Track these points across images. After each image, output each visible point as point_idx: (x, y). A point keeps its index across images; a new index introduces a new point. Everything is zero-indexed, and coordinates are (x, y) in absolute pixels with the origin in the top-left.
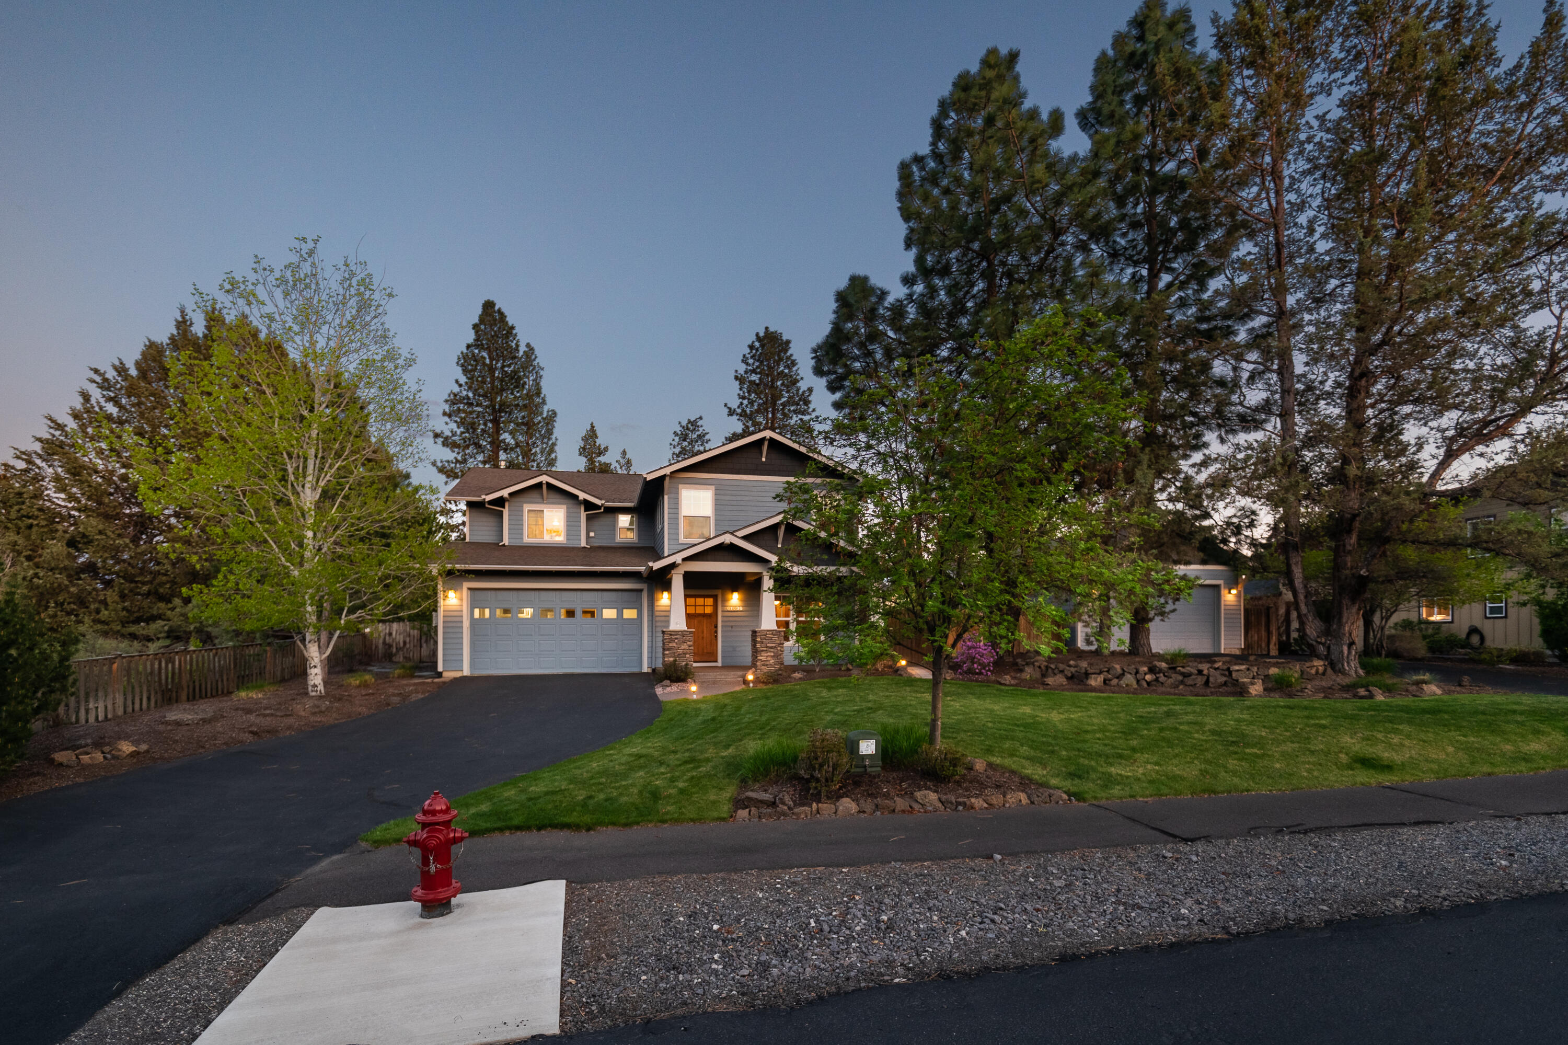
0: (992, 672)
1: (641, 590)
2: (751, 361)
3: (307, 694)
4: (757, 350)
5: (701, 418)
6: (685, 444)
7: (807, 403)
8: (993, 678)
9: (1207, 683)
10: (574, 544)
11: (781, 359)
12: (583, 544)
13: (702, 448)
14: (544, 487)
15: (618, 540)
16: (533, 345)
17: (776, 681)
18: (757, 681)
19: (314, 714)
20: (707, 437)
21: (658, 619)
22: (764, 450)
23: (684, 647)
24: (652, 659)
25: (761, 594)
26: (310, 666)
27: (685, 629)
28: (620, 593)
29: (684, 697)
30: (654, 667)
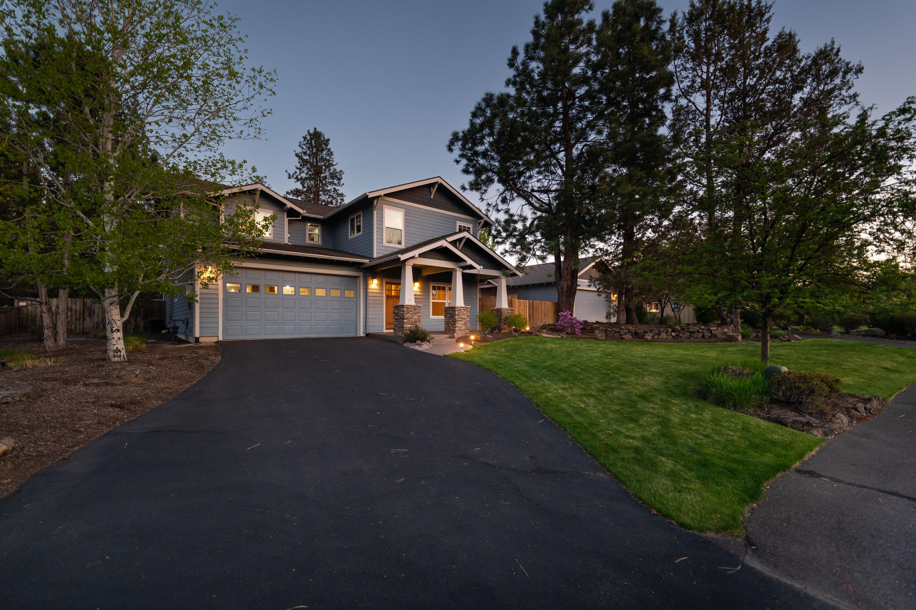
1: (358, 277)
2: (304, 147)
3: (108, 360)
4: (308, 141)
9: (703, 336)
10: (279, 241)
12: (286, 241)
14: (259, 193)
15: (308, 241)
21: (369, 298)
22: (434, 191)
23: (416, 317)
24: (365, 326)
25: (452, 287)
26: (112, 330)
27: (415, 304)
28: (342, 278)
29: (455, 352)
30: (367, 333)
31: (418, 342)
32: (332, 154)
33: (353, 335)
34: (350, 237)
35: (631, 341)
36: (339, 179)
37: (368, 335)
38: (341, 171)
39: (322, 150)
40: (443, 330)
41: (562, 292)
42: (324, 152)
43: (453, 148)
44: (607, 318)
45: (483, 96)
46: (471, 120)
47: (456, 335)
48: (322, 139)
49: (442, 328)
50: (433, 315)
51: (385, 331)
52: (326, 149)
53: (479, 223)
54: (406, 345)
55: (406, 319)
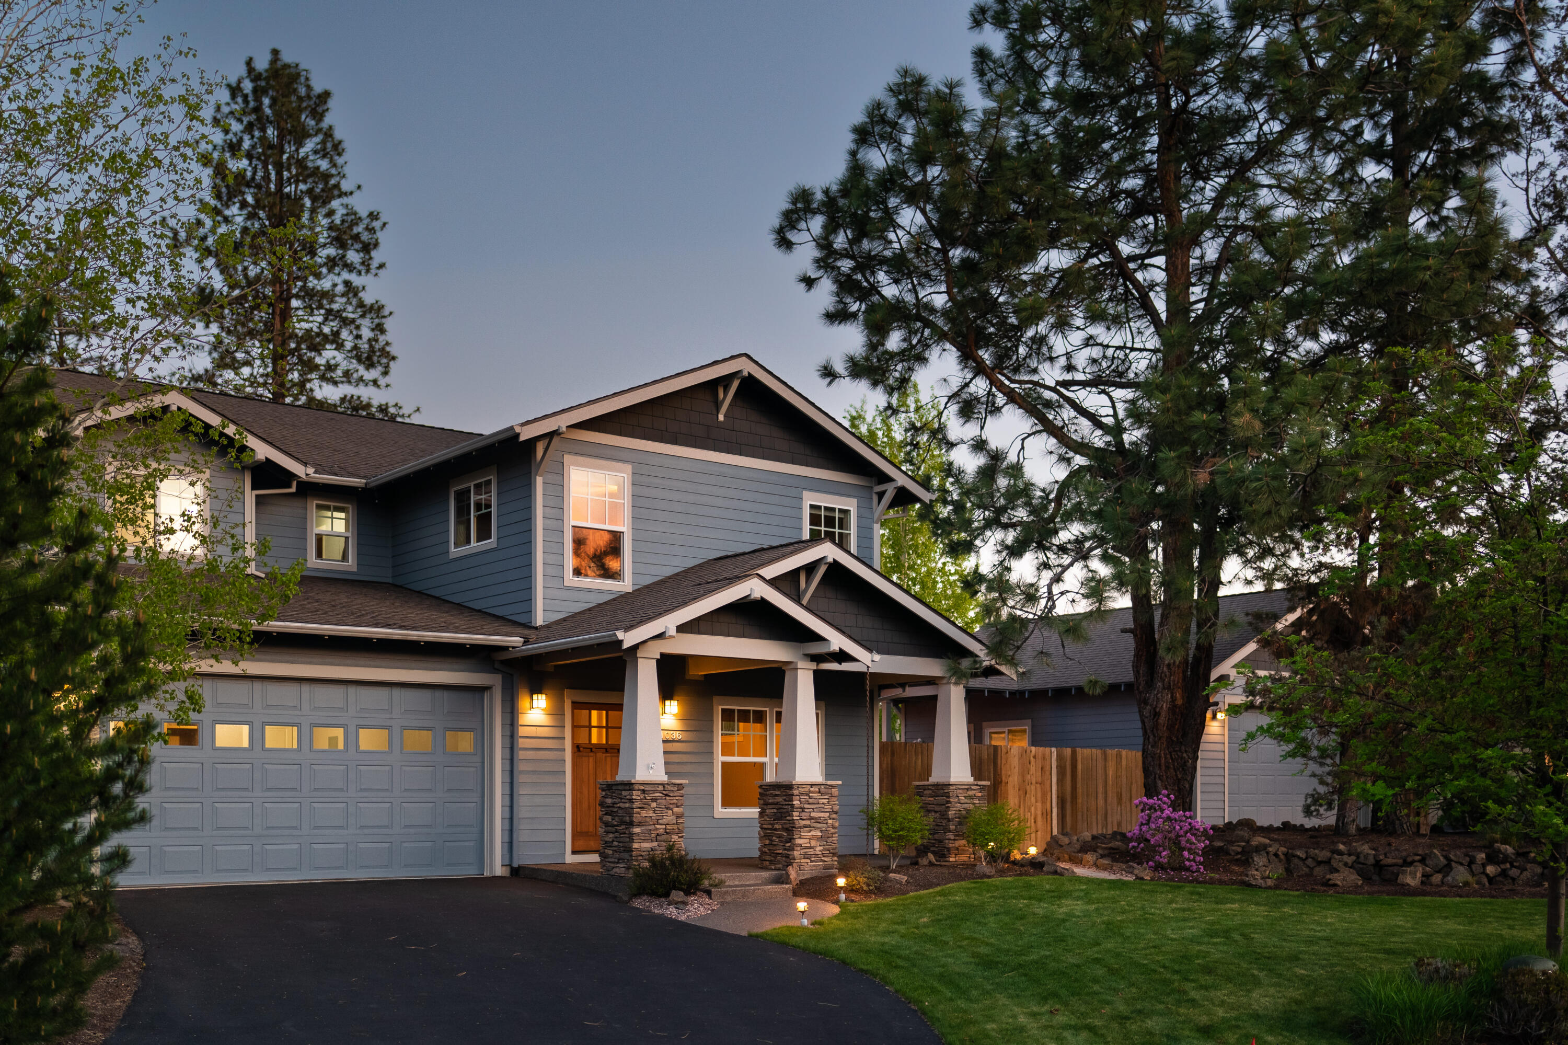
1: (485, 689)
2: (234, 124)
4: (249, 99)
11: (306, 132)
15: (312, 562)
17: (878, 889)
21: (522, 755)
22: (727, 398)
23: (669, 817)
24: (510, 845)
25: (784, 710)
27: (665, 778)
28: (438, 694)
29: (784, 924)
30: (515, 865)
31: (677, 895)
32: (338, 148)
33: (470, 872)
34: (455, 551)
35: (1356, 890)
36: (367, 248)
37: (517, 872)
38: (373, 216)
39: (301, 136)
40: (757, 854)
41: (1156, 726)
42: (310, 145)
43: (792, 236)
44: (1308, 812)
45: (893, 78)
46: (853, 154)
47: (793, 873)
48: (303, 91)
49: (752, 848)
50: (725, 804)
51: (570, 858)
52: (319, 131)
53: (881, 495)
54: (638, 903)
55: (640, 824)
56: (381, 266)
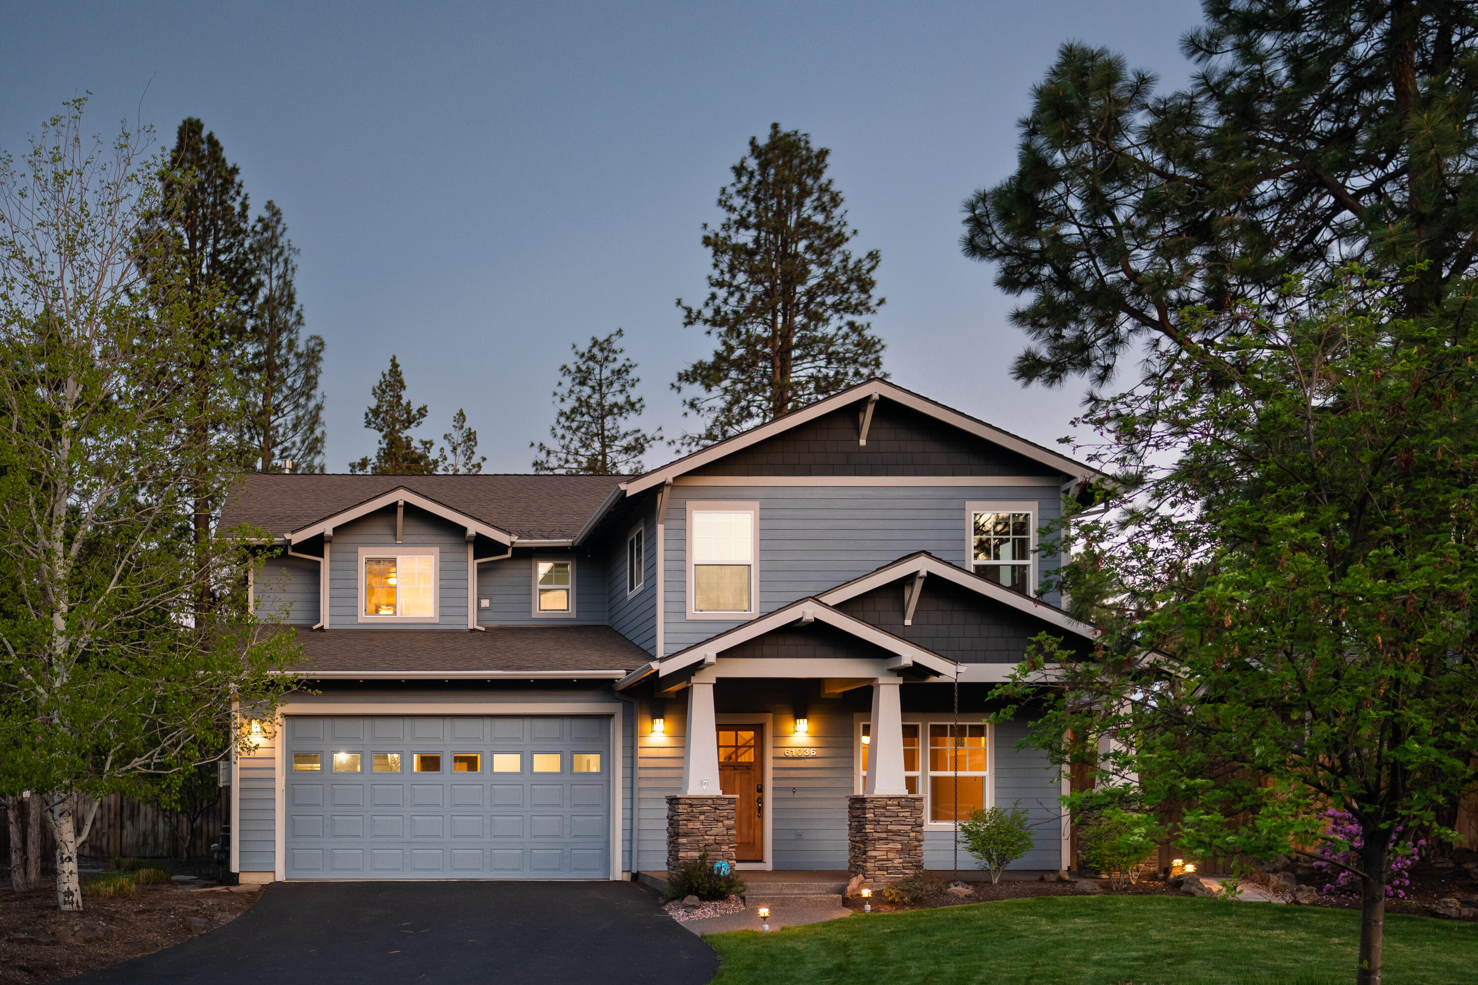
0: (1408, 890)
1: (609, 717)
2: (738, 202)
3: (56, 907)
4: (752, 174)
5: (620, 332)
6: (587, 391)
7: (865, 286)
8: (1414, 902)
10: (453, 623)
11: (805, 192)
12: (472, 623)
13: (621, 399)
14: (400, 511)
15: (536, 613)
16: (277, 204)
17: (917, 901)
18: (878, 898)
19: (89, 941)
20: (633, 374)
21: (642, 773)
22: (865, 423)
24: (629, 853)
25: (872, 723)
26: (62, 858)
27: (719, 793)
28: (567, 722)
29: (744, 928)
30: (634, 871)
31: (692, 899)
32: (836, 200)
33: (597, 876)
34: (629, 594)
37: (635, 877)
39: (803, 197)
42: (809, 203)
48: (802, 155)
52: (816, 188)
53: (1067, 494)
55: (686, 835)
56: (882, 302)
